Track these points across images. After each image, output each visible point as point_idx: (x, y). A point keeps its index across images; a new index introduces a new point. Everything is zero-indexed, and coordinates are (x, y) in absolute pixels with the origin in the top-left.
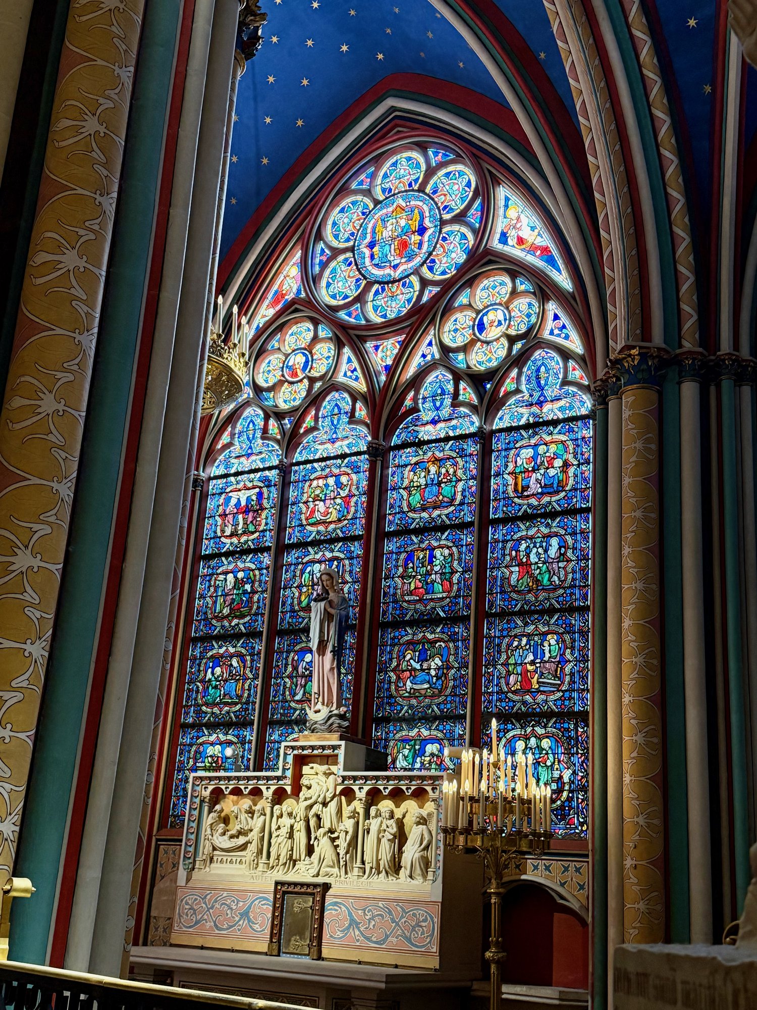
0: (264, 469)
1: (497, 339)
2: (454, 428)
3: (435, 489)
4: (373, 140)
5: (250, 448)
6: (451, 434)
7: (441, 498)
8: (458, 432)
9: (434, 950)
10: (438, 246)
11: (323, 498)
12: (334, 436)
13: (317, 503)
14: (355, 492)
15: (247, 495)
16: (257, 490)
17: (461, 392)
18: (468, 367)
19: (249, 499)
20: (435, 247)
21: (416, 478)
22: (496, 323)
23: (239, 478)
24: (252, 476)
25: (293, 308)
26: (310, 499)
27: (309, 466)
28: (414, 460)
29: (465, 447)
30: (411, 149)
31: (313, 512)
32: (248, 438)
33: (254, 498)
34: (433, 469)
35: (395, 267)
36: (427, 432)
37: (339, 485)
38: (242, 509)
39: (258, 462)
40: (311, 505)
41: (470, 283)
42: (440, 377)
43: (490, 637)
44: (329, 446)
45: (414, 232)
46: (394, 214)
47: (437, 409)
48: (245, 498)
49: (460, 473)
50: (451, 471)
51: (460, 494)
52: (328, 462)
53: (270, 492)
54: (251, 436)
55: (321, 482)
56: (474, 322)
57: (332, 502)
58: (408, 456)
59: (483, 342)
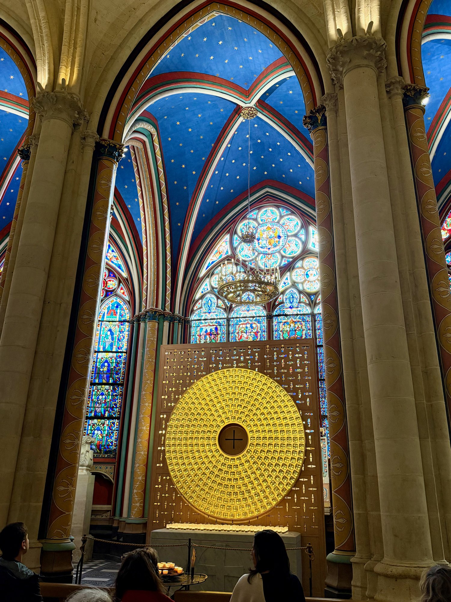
0: (217, 319)
1: (315, 281)
2: (300, 311)
3: (294, 332)
4: (259, 201)
5: (210, 310)
6: (299, 313)
7: (296, 336)
8: (301, 313)
9: (328, 501)
10: (287, 244)
11: (245, 332)
12: (248, 309)
13: (243, 333)
14: (259, 331)
15: (210, 328)
16: (215, 327)
17: (301, 298)
18: (304, 289)
19: (211, 330)
20: (285, 244)
21: (285, 328)
22: (313, 275)
23: (206, 321)
24: (212, 321)
25: (227, 258)
26: (239, 332)
27: (238, 319)
28: (284, 321)
29: (305, 318)
30: (273, 207)
31: (241, 337)
32: (208, 306)
33: (214, 329)
34: (292, 325)
35: (269, 249)
36: (289, 311)
37: (252, 327)
38: (208, 333)
39: (214, 316)
40: (240, 334)
41: (303, 259)
42: (291, 291)
43: (322, 388)
44: (246, 312)
45: (276, 237)
46: (267, 229)
47: (291, 303)
48: (209, 329)
49: (304, 327)
50: (300, 326)
51: (304, 335)
52: (246, 319)
53: (221, 328)
54: (210, 305)
55: (244, 326)
56: (304, 273)
57: (250, 334)
58: (281, 319)
59: (309, 281)
